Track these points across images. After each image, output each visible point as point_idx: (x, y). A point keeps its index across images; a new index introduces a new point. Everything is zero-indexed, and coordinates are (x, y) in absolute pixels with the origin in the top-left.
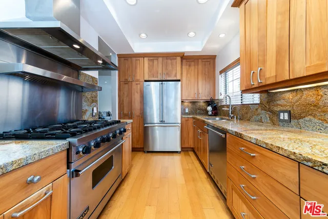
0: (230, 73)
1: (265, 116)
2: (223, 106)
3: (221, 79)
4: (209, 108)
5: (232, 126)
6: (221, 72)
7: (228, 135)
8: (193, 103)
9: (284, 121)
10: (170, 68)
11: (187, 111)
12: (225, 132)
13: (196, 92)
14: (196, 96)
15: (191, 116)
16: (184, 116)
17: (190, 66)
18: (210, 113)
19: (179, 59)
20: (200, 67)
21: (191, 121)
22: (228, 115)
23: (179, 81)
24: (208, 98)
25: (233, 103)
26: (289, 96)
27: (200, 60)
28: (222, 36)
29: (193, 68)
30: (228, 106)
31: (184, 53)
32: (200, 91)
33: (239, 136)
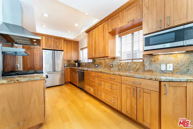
0: (84, 50)
1: (93, 65)
2: (82, 63)
3: (81, 52)
4: (77, 64)
5: (85, 69)
6: (81, 49)
7: (85, 71)
8: (68, 61)
9: (96, 67)
10: (58, 44)
11: (66, 65)
12: (84, 70)
13: (71, 56)
14: (71, 58)
15: (69, 68)
16: (65, 68)
17: (68, 44)
18: (77, 66)
19: (63, 40)
20: (72, 45)
21: (69, 70)
22: (84, 66)
23: (63, 51)
24: (76, 60)
25: (85, 62)
26: (97, 60)
27: (72, 42)
28: (82, 37)
29: (69, 45)
30: (84, 63)
31: (65, 38)
32: (72, 56)
33: (87, 70)
